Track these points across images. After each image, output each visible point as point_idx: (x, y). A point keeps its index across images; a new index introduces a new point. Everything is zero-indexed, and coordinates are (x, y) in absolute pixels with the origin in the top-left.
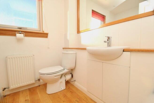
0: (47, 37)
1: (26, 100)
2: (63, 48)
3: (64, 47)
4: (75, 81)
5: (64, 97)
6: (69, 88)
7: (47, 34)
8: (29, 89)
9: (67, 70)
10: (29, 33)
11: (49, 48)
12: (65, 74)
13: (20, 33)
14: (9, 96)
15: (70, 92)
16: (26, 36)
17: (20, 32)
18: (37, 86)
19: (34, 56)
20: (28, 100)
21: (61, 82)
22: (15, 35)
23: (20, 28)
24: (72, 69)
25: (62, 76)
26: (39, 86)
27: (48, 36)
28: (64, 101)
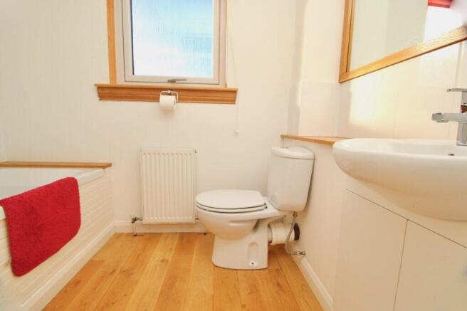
0: (233, 101)
1: (163, 261)
2: (283, 137)
3: (285, 134)
4: (301, 253)
5: (249, 293)
6: (277, 270)
7: (234, 92)
8: (182, 235)
9: (276, 211)
10: (189, 94)
11: (237, 133)
12: (271, 223)
13: (170, 94)
14: (140, 238)
15: (279, 285)
16: (181, 100)
17: (169, 92)
18: (200, 234)
19: (196, 152)
20: (167, 261)
21: (253, 244)
22: (157, 99)
23: (173, 81)
24: (294, 212)
25: (258, 224)
26: (205, 234)
27: (237, 98)
28: (244, 306)
